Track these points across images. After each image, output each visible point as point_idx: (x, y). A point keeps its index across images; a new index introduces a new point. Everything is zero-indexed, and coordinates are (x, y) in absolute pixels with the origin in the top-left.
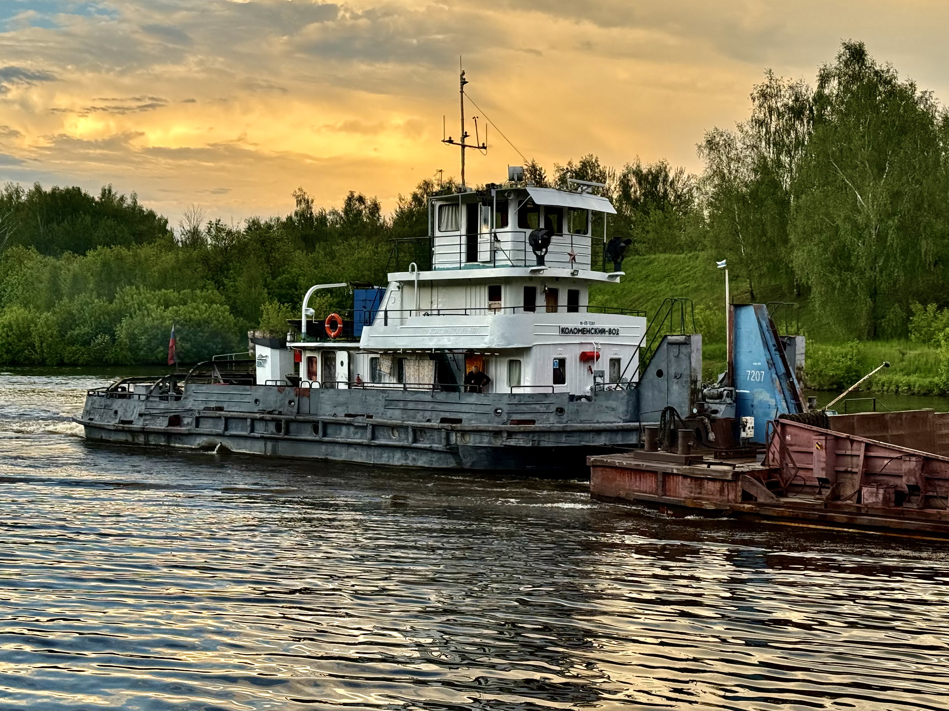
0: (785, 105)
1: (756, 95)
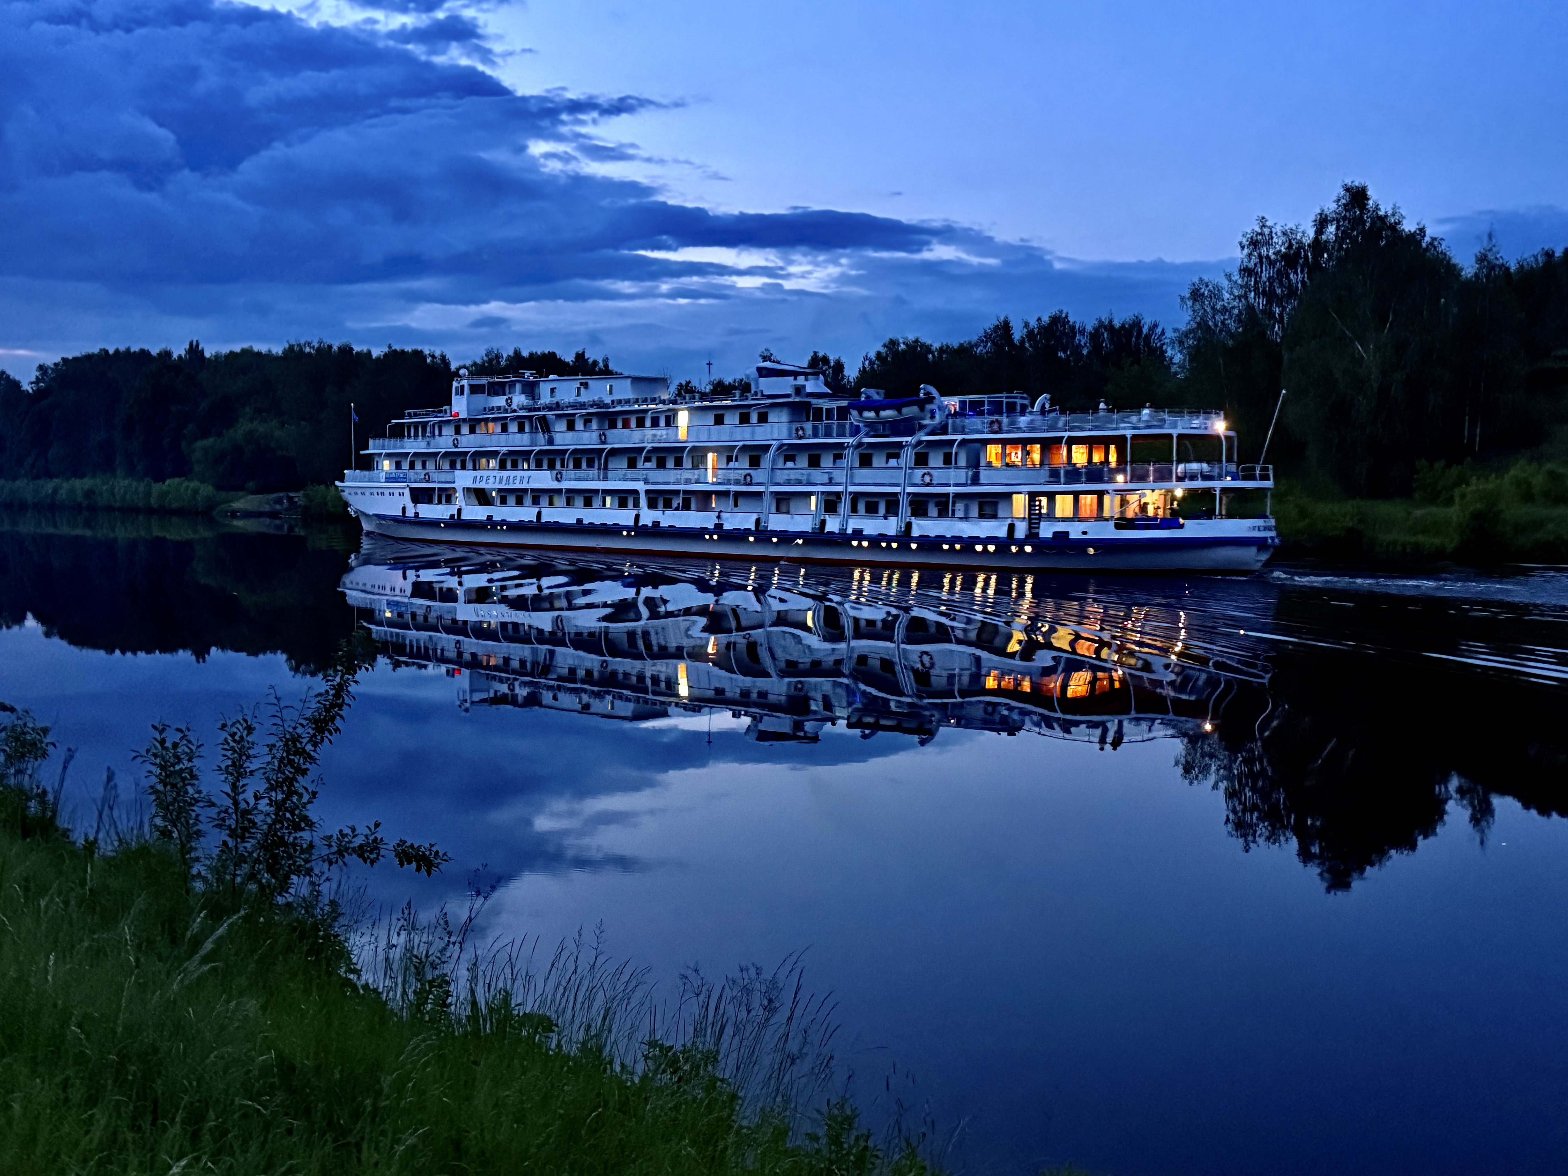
0: (1277, 253)
1: (1245, 243)
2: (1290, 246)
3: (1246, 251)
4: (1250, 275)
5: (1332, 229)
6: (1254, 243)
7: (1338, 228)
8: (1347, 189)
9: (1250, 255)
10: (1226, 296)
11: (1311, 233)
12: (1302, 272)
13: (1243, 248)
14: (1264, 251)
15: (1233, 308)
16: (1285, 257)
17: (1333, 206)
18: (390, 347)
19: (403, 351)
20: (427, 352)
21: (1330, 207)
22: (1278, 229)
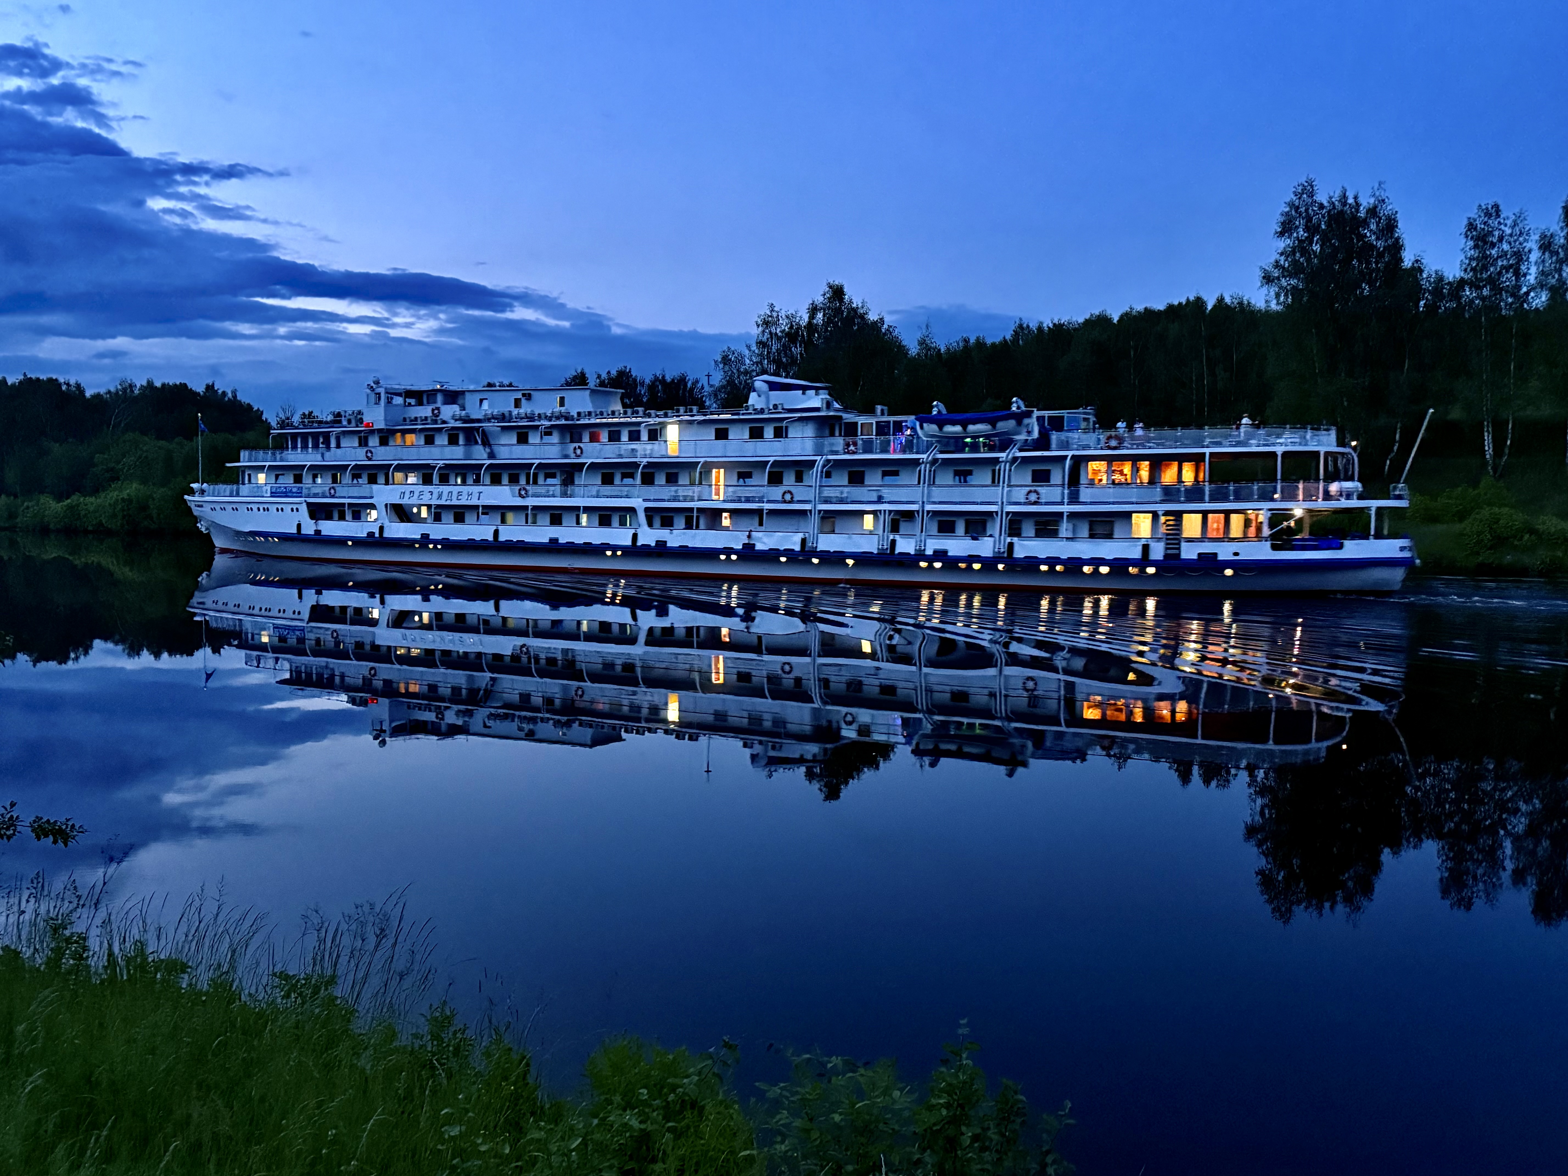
0: (783, 331)
1: (760, 322)
2: (791, 327)
3: (761, 329)
4: (764, 347)
5: (820, 315)
6: (766, 323)
7: (824, 316)
8: (830, 287)
9: (763, 331)
10: (748, 361)
11: (806, 317)
12: (800, 346)
13: (758, 326)
14: (773, 330)
15: (753, 371)
16: (788, 335)
17: (821, 299)
18: (25, 375)
19: (38, 379)
20: (62, 380)
21: (820, 300)
22: (783, 314)
